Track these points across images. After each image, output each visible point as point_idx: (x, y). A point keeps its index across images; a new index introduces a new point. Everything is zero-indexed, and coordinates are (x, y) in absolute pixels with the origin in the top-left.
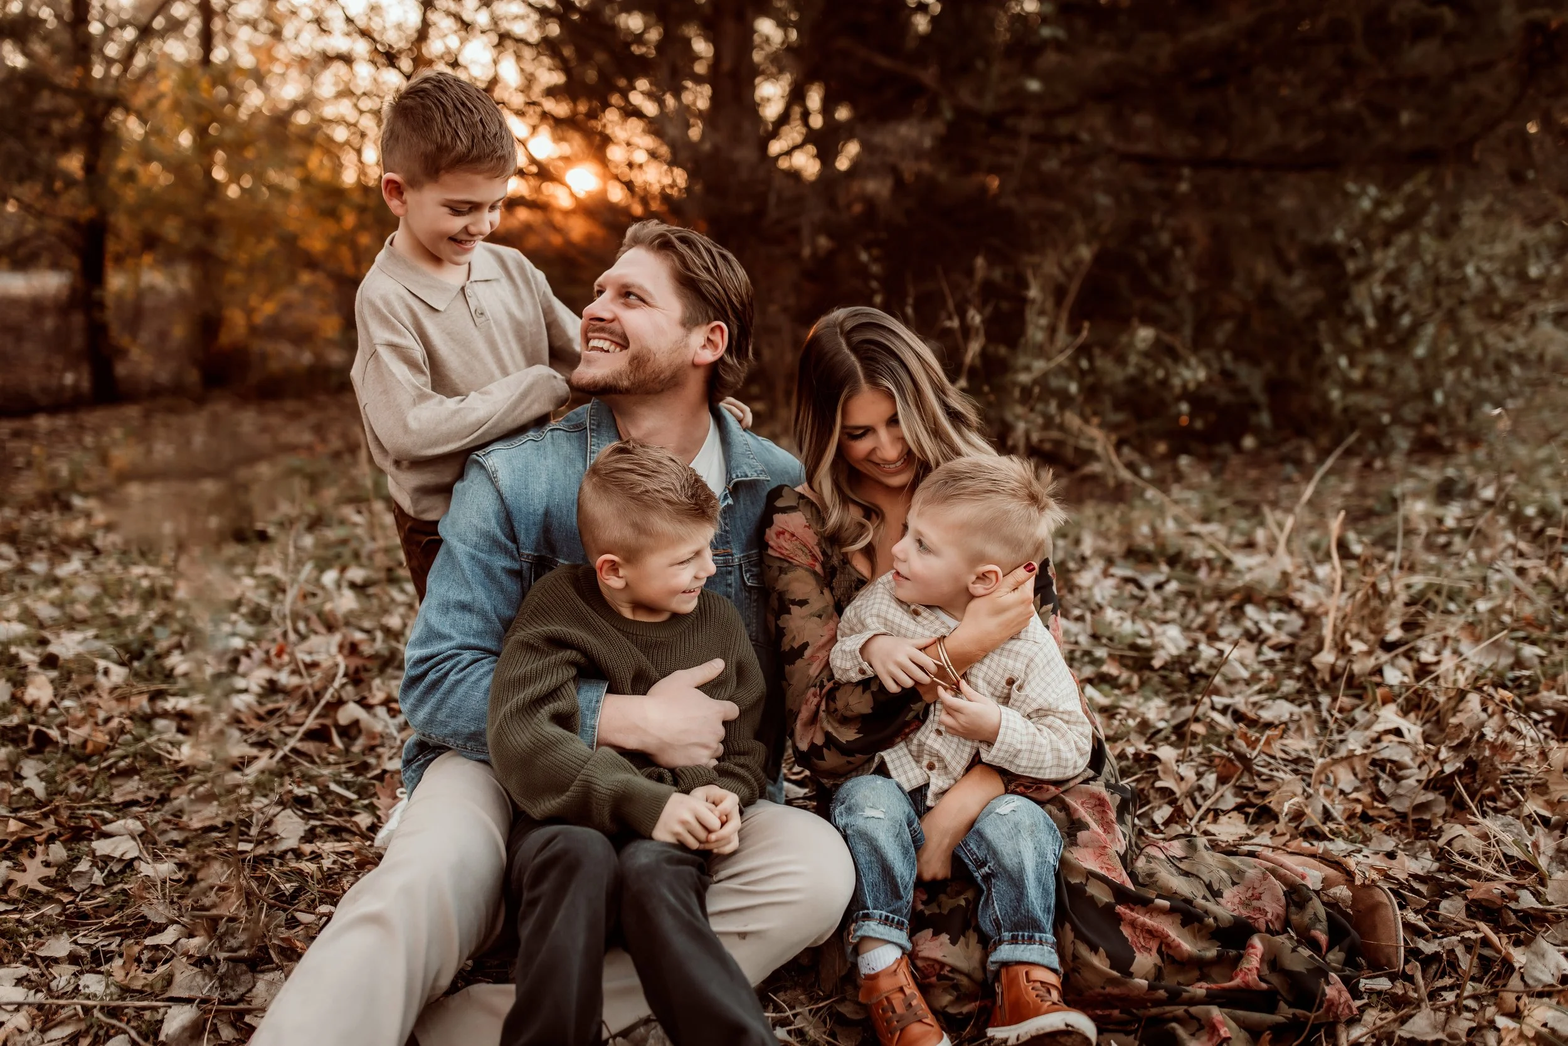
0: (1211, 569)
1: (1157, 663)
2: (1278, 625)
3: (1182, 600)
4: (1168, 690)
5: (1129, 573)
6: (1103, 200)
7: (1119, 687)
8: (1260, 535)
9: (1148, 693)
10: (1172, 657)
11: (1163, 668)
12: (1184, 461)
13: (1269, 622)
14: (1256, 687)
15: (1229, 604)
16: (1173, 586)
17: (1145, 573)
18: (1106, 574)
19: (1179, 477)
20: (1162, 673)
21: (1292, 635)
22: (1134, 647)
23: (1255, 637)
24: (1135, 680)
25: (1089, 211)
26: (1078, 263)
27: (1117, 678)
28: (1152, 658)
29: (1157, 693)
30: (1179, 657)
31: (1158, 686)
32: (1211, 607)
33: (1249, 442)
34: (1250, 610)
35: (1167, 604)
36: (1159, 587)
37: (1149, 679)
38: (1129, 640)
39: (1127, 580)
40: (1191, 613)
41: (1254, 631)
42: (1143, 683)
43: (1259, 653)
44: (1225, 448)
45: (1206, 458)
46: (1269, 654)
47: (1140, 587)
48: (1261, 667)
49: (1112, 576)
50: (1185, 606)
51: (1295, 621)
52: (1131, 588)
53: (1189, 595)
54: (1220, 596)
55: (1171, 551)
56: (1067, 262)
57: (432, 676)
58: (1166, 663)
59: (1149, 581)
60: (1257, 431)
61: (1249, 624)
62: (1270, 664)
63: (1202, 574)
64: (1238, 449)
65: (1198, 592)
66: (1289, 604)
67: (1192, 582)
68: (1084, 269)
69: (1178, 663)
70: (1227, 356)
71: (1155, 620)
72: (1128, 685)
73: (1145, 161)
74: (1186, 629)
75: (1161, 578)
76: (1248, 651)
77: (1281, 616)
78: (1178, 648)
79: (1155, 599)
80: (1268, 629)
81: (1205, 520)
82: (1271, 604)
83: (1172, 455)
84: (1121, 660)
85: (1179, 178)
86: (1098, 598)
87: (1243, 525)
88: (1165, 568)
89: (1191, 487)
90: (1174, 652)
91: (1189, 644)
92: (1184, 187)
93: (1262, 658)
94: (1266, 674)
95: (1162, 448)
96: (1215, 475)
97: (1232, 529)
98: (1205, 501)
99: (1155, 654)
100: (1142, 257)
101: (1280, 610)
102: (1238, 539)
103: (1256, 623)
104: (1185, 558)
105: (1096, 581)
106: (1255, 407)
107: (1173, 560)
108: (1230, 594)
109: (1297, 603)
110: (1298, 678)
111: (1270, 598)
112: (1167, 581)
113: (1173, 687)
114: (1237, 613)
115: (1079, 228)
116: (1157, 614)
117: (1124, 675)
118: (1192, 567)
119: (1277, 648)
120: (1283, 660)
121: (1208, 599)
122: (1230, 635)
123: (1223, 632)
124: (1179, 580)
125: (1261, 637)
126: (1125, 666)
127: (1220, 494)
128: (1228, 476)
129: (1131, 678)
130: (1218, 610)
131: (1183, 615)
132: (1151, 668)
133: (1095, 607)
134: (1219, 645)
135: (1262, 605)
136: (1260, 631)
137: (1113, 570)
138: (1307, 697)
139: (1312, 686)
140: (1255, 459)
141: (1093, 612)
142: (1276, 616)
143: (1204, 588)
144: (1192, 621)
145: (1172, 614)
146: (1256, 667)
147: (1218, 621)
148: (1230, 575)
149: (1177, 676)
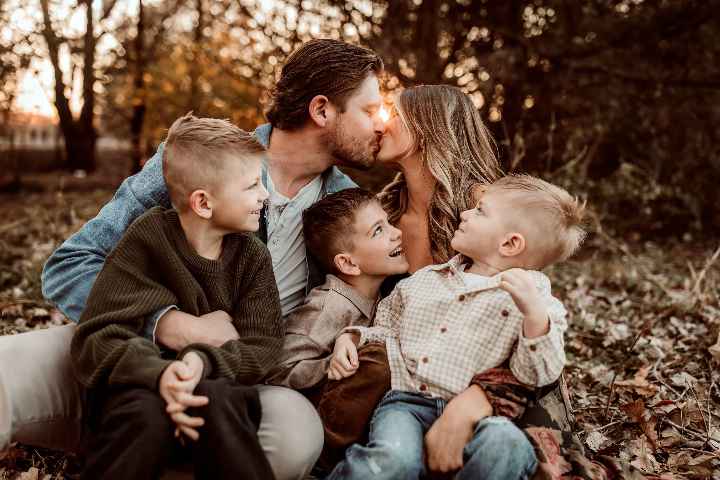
0: (653, 296)
1: (606, 344)
2: (690, 331)
3: (632, 312)
4: (611, 360)
5: (602, 294)
6: (614, 103)
7: (579, 356)
8: (687, 283)
9: (597, 361)
10: (617, 341)
11: (609, 347)
12: (648, 245)
13: (685, 328)
14: (668, 364)
15: (660, 316)
16: (627, 304)
17: (612, 296)
18: (587, 294)
19: (644, 251)
20: (609, 349)
21: (699, 336)
22: (593, 332)
23: (675, 336)
24: (590, 352)
25: (605, 108)
26: (596, 134)
27: (579, 350)
28: (604, 340)
29: (603, 362)
30: (621, 341)
31: (605, 358)
32: (650, 316)
33: (687, 237)
34: (674, 320)
35: (622, 312)
36: (619, 303)
37: (600, 353)
38: (591, 329)
39: (600, 298)
40: (636, 319)
41: (675, 332)
42: (595, 355)
43: (675, 344)
44: (673, 240)
45: (661, 245)
46: (681, 345)
47: (608, 302)
48: (675, 352)
49: (592, 295)
50: (633, 315)
51: (702, 329)
52: (602, 303)
53: (636, 309)
54: (656, 311)
55: (629, 284)
56: (589, 133)
57: (64, 262)
58: (612, 344)
59: (613, 300)
60: (693, 232)
61: (672, 328)
62: (681, 351)
63: (647, 298)
64: (681, 240)
65: (642, 307)
66: (698, 319)
67: (640, 302)
68: (600, 139)
69: (618, 344)
70: (678, 190)
71: (612, 320)
72: (585, 355)
73: (637, 81)
74: (631, 327)
75: (621, 298)
76: (669, 344)
77: (694, 326)
78: (621, 336)
79: (615, 309)
80: (684, 332)
81: (655, 272)
82: (688, 318)
83: (643, 241)
84: (584, 340)
85: (655, 89)
86: (580, 305)
87: (678, 277)
88: (624, 294)
89: (649, 256)
90: (618, 337)
91: (630, 335)
92: (658, 94)
93: (676, 347)
94: (678, 357)
95: (636, 236)
96: (665, 252)
97: (671, 279)
98: (657, 265)
99: (605, 338)
100: (633, 136)
101: (693, 322)
102: (673, 283)
103: (677, 328)
104: (638, 289)
105: (581, 296)
106: (693, 218)
107: (630, 290)
108: (662, 310)
109: (704, 319)
110: (699, 361)
111: (688, 314)
112: (625, 300)
113: (615, 359)
114: (665, 321)
115: (598, 115)
116: (614, 318)
117: (584, 349)
118: (642, 294)
119: (687, 343)
120: (689, 350)
121: (648, 312)
122: (659, 333)
123: (654, 331)
124: (632, 300)
125: (679, 336)
126: (587, 344)
127: (667, 261)
128: (673, 252)
129: (587, 350)
130: (653, 318)
131: (631, 319)
132: (602, 347)
133: (576, 310)
134: (649, 337)
135: (682, 318)
136: (679, 333)
137: (592, 292)
138: (703, 373)
139: (707, 367)
140: (690, 246)
141: (575, 313)
142: (689, 325)
143: (646, 305)
144: (636, 323)
145: (623, 318)
146: (672, 352)
147: (652, 325)
148: (664, 300)
149: (618, 352)
